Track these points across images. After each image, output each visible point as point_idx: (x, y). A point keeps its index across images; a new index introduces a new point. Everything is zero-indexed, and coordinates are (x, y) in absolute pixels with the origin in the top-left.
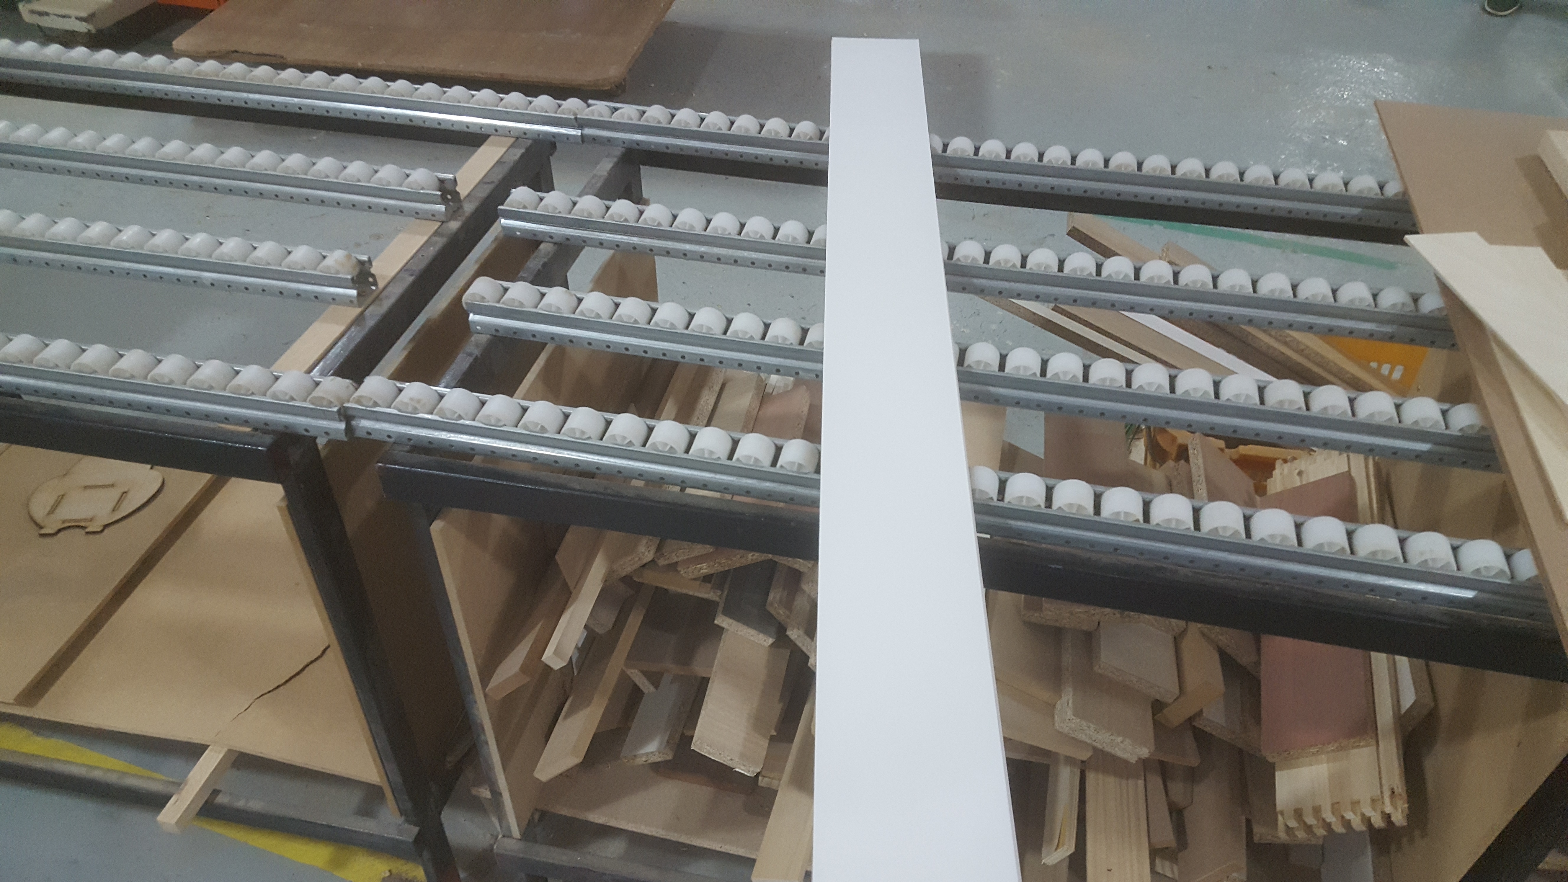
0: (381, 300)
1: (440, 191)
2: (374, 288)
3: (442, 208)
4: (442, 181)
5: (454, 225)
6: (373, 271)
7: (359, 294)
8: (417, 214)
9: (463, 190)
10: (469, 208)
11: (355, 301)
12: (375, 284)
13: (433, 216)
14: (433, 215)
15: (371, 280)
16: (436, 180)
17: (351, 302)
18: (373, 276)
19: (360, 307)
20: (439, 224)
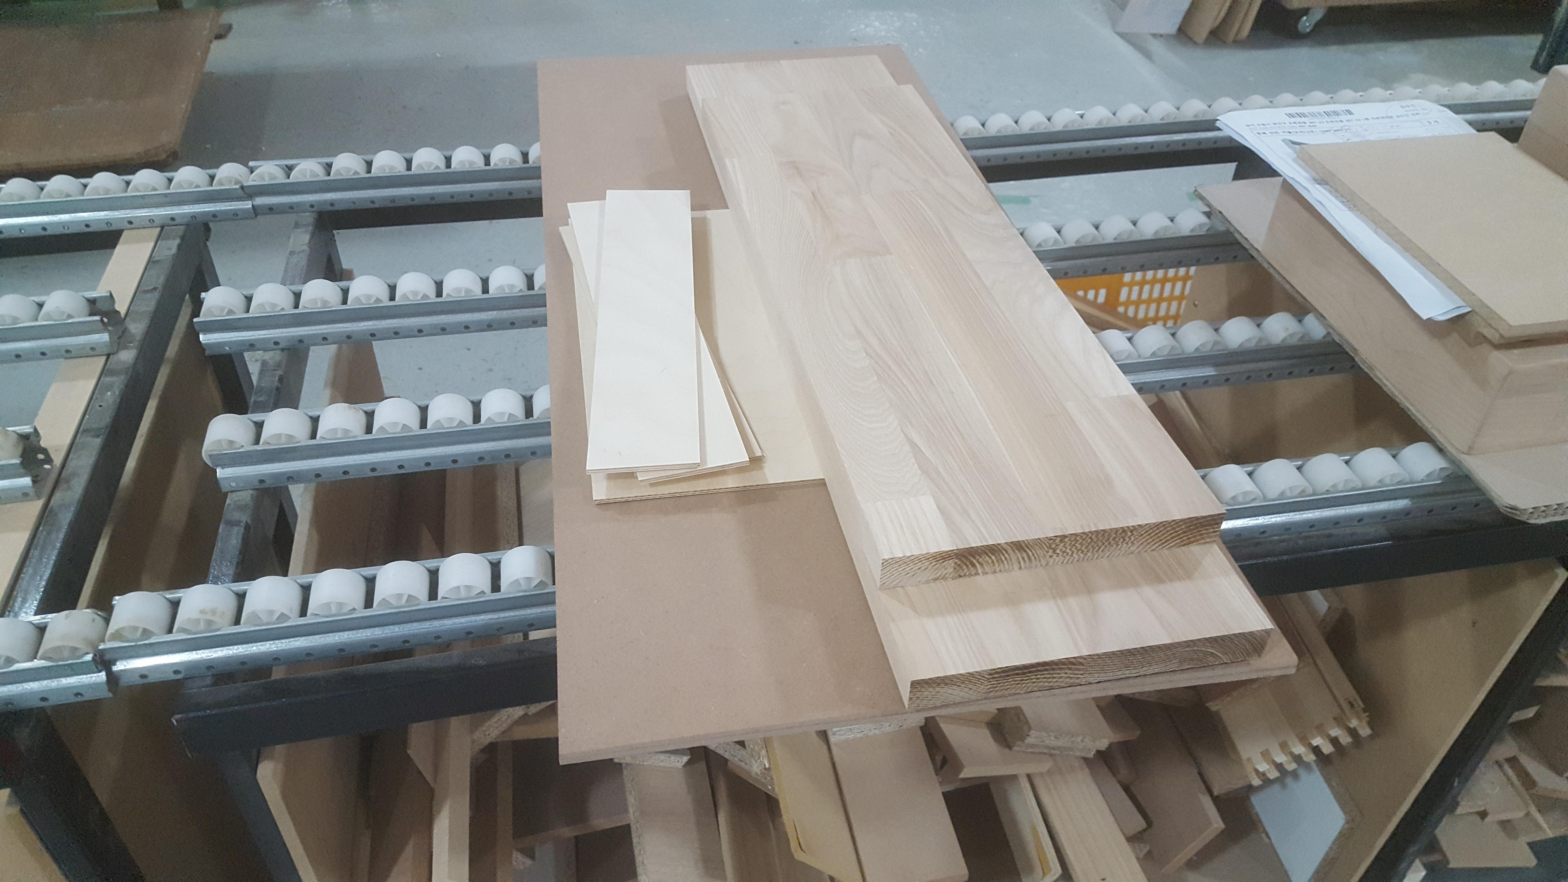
0: (68, 481)
1: (91, 315)
2: (47, 466)
3: (105, 337)
4: (92, 302)
5: (127, 356)
6: (43, 444)
7: (34, 482)
8: (68, 353)
9: (121, 307)
10: (137, 328)
11: (31, 492)
12: (49, 460)
13: (92, 351)
14: (93, 349)
15: (41, 456)
16: (85, 302)
17: (26, 495)
18: (44, 451)
19: (39, 498)
20: (104, 358)
